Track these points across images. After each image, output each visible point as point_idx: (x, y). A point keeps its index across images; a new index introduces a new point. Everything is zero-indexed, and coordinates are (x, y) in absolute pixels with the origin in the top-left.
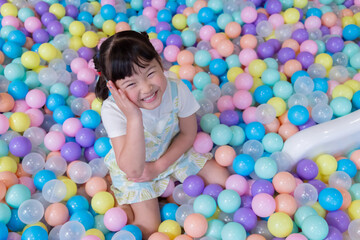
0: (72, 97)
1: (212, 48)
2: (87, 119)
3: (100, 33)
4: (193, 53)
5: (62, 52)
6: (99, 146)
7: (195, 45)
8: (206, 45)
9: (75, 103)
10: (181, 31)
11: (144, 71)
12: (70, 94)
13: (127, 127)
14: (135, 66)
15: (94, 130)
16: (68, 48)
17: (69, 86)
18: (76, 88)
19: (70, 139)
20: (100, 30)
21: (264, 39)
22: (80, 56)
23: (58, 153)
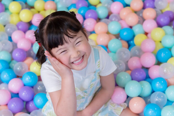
0: (14, 61)
1: (121, 19)
2: (27, 79)
3: (32, 10)
4: (107, 24)
5: (5, 26)
6: (38, 100)
7: (108, 17)
8: (116, 17)
9: (17, 66)
10: (96, 6)
11: (72, 40)
12: (12, 59)
13: (62, 84)
14: (66, 37)
15: (32, 87)
16: (9, 23)
17: (11, 53)
18: (17, 55)
19: (15, 95)
20: (32, 7)
21: (161, 10)
22: (19, 29)
23: (5, 107)
